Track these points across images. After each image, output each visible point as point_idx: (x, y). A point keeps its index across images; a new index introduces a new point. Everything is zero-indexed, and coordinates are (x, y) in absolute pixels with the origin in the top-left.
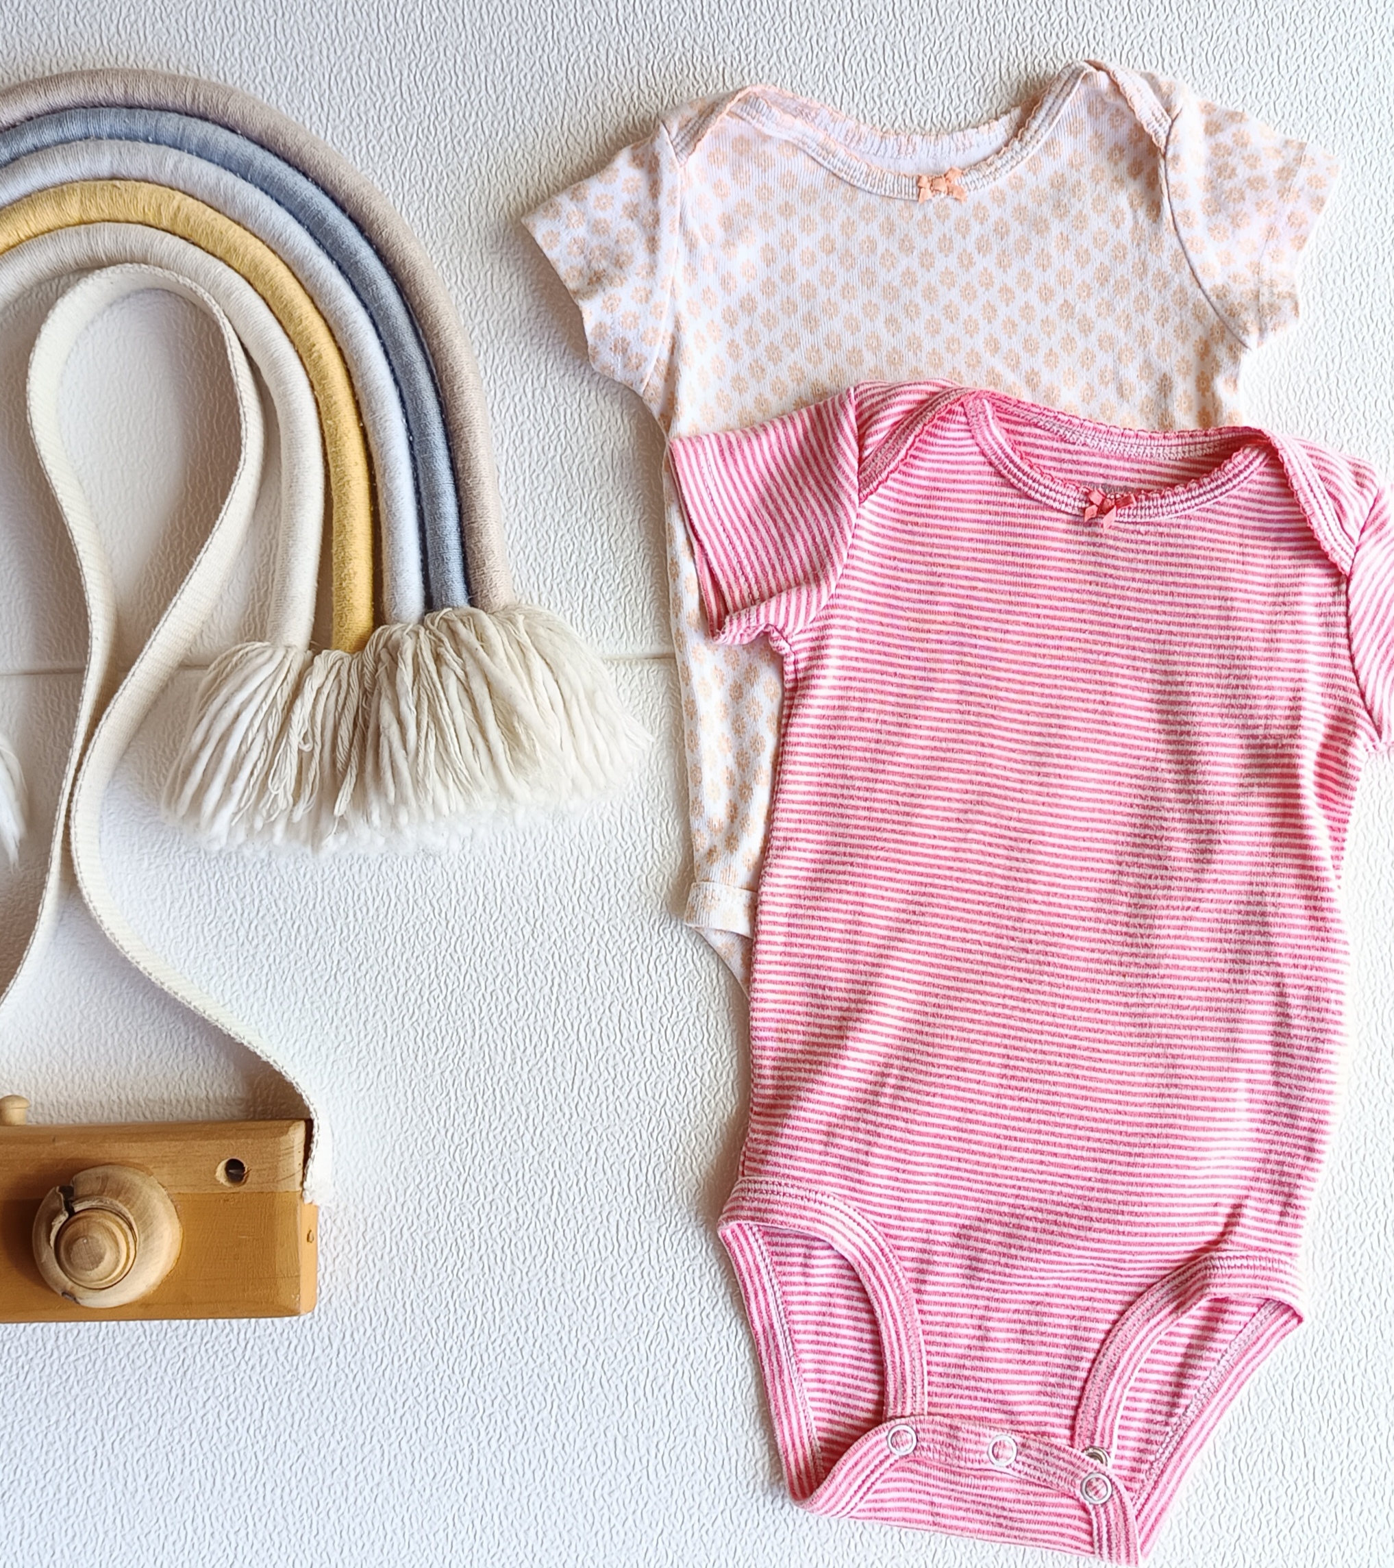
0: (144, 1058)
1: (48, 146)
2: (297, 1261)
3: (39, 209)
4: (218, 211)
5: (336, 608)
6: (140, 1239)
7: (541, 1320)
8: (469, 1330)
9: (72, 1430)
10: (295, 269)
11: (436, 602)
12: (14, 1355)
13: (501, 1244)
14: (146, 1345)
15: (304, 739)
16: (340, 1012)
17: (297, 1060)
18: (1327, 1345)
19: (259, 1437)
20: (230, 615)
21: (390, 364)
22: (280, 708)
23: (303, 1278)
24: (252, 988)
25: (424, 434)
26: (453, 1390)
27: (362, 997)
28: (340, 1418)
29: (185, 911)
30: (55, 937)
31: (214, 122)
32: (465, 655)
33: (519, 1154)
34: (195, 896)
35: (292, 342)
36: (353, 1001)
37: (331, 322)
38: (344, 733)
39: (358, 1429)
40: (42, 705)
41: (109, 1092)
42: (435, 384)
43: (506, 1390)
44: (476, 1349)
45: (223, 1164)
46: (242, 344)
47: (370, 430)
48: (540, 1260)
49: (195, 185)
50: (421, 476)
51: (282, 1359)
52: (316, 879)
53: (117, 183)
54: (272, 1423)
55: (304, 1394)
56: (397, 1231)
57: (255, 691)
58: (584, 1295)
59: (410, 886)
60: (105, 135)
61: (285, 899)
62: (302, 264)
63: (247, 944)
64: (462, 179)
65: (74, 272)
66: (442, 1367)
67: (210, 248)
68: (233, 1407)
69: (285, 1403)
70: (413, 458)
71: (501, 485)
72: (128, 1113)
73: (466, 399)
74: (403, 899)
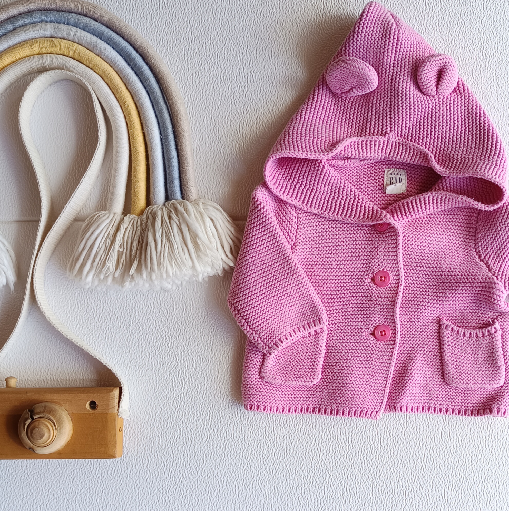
0: (60, 364)
1: (27, 25)
2: (116, 438)
3: (23, 48)
4: (91, 51)
5: (133, 199)
6: (58, 429)
7: (205, 461)
8: (178, 465)
9: (32, 500)
10: (119, 73)
11: (170, 198)
12: (11, 472)
13: (190, 434)
14: (59, 469)
15: (120, 247)
16: (132, 348)
17: (116, 365)
18: (489, 474)
19: (101, 503)
20: (93, 202)
21: (154, 109)
22: (111, 236)
23: (117, 444)
24: (100, 339)
25: (166, 135)
26: (172, 486)
27: (140, 343)
28: (130, 496)
29: (76, 310)
30: (27, 319)
31: (89, 17)
32: (179, 216)
33: (198, 401)
34: (79, 305)
35: (118, 100)
36: (137, 345)
37: (132, 93)
38: (135, 245)
39: (137, 500)
40: (23, 233)
41: (47, 376)
42: (170, 117)
43: (191, 487)
44: (181, 472)
45: (89, 402)
46: (99, 101)
47: (146, 134)
48: (205, 440)
49: (82, 41)
50: (165, 151)
51: (109, 474)
52: (124, 299)
53: (53, 39)
54: (105, 498)
55: (118, 487)
56: (152, 428)
57: (102, 230)
58: (221, 452)
59: (159, 302)
60: (48, 21)
61: (112, 307)
62: (121, 71)
63: (98, 323)
64: (182, 42)
65: (37, 72)
66: (168, 478)
67: (88, 65)
68: (91, 492)
69: (110, 491)
70: (162, 145)
71: (194, 155)
72: (54, 384)
73: (182, 123)
74: (156, 307)
